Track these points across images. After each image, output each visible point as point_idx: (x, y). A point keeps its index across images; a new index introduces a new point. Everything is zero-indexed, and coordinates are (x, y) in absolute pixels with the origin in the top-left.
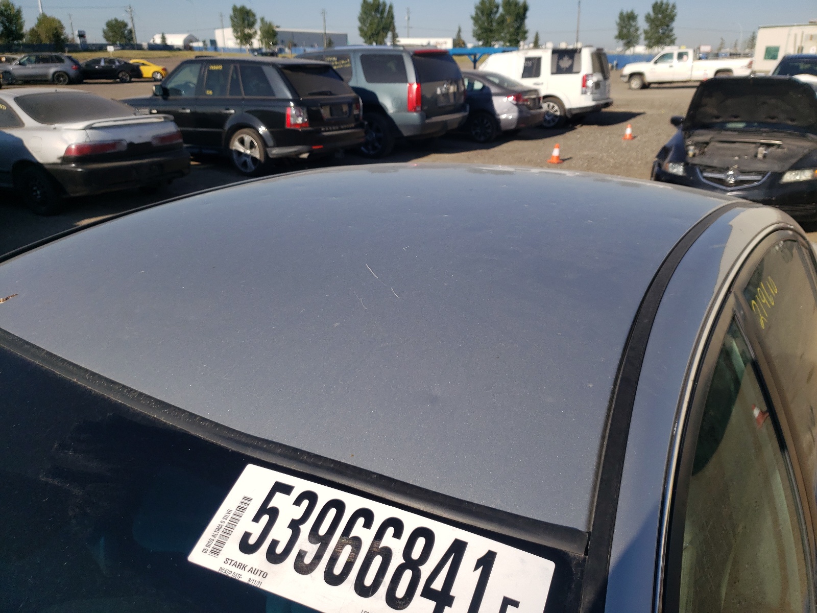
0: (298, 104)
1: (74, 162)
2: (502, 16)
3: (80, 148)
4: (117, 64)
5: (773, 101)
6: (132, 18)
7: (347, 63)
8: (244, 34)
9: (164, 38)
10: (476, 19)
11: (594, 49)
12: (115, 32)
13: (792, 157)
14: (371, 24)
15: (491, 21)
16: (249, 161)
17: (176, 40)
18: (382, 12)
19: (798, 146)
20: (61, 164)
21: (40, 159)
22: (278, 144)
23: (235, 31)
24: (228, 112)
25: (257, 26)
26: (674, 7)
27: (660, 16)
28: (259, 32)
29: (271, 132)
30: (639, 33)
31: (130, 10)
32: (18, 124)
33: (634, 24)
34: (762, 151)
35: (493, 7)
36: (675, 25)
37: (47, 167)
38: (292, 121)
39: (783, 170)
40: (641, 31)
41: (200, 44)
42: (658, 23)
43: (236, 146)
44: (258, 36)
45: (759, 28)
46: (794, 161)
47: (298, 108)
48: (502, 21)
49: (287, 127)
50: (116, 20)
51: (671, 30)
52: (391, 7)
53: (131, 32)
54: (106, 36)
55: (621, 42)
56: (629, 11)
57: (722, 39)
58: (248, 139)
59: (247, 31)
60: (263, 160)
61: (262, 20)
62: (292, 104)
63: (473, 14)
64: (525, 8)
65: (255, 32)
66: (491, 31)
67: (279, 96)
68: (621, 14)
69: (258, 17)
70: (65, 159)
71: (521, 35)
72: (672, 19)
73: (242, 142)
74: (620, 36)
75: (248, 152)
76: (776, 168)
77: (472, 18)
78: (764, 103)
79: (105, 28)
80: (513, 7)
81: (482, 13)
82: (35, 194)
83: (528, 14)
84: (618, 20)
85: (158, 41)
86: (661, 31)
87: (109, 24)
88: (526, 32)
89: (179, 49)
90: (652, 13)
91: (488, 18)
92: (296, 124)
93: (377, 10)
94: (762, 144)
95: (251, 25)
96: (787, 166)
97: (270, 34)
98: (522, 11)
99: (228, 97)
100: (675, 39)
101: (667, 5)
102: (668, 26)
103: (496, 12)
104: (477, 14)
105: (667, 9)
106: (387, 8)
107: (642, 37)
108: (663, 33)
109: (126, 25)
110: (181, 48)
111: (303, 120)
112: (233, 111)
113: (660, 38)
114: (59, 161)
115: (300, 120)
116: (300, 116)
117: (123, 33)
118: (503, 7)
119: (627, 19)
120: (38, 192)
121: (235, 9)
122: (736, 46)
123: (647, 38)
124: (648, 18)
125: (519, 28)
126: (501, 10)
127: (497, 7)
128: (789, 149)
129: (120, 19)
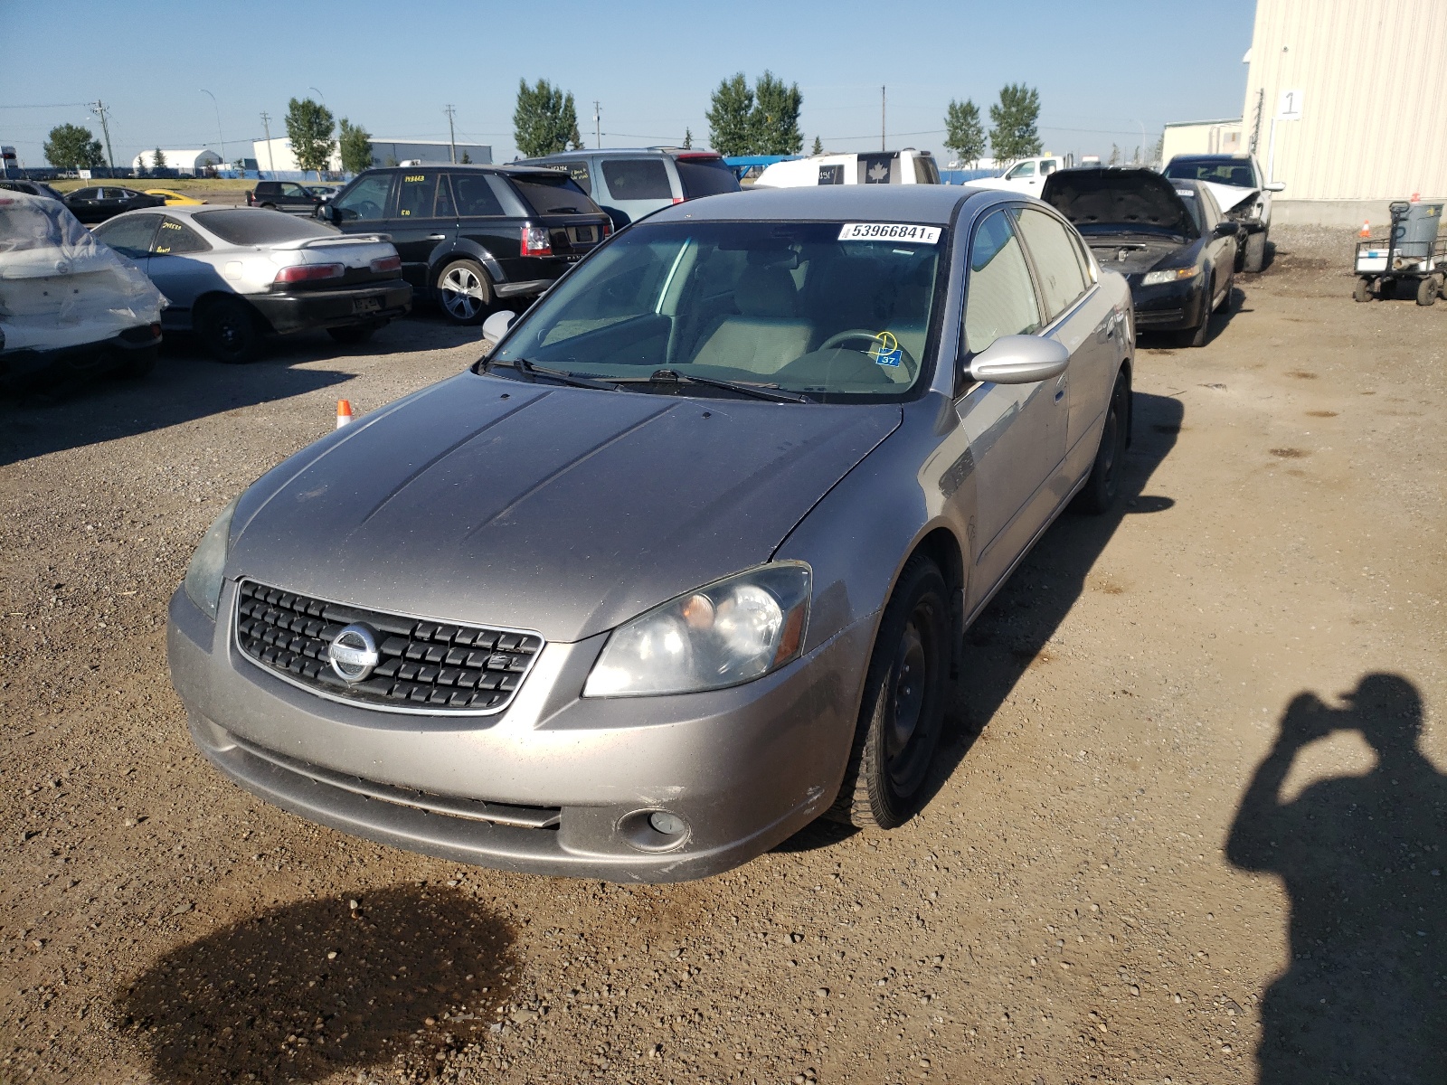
0: (538, 224)
1: (284, 290)
2: (758, 110)
3: (294, 273)
4: (126, 196)
5: (1130, 197)
6: (104, 122)
7: (583, 174)
8: (312, 148)
9: (159, 157)
10: (715, 119)
11: (917, 153)
12: (67, 147)
13: (1153, 258)
14: (536, 129)
15: (742, 122)
16: (467, 303)
17: (182, 160)
18: (555, 109)
19: (1161, 248)
20: (270, 293)
21: (239, 290)
22: (511, 279)
23: (296, 142)
24: (436, 237)
25: (336, 135)
26: (1034, 95)
27: (1014, 109)
28: (338, 144)
29: (499, 262)
30: (983, 136)
31: (100, 109)
32: (204, 246)
33: (973, 122)
34: (1122, 253)
35: (743, 98)
36: (1037, 123)
37: (247, 298)
38: (529, 246)
39: (1144, 271)
40: (986, 133)
41: (228, 167)
42: (1011, 121)
43: (448, 284)
44: (337, 153)
45: (1166, 126)
46: (1155, 262)
47: (538, 229)
48: (758, 122)
49: (522, 255)
50: (69, 127)
51: (1034, 132)
52: (570, 100)
53: (98, 147)
54: (49, 153)
55: (955, 152)
56: (965, 102)
57: (1115, 146)
58: (465, 274)
59: (317, 143)
60: (487, 301)
61: (344, 123)
62: (528, 224)
63: (711, 111)
64: (797, 100)
65: (333, 144)
66: (741, 138)
67: (510, 214)
68: (952, 107)
69: (336, 119)
70: (274, 287)
71: (791, 142)
72: (1033, 114)
73: (456, 278)
74: (953, 143)
75: (465, 291)
76: (1137, 270)
77: (709, 116)
78: (1121, 199)
79: (49, 141)
80: (776, 96)
81: (725, 107)
82: (224, 335)
83: (801, 108)
84: (948, 117)
85: (150, 163)
86: (1017, 134)
87: (55, 135)
88: (799, 138)
89: (187, 177)
90: (1001, 106)
91: (735, 117)
92: (533, 251)
93: (546, 106)
94: (1123, 248)
95: (324, 133)
96: (1149, 266)
97: (359, 149)
98: (790, 103)
99: (434, 218)
100: (1040, 146)
101: (1024, 92)
102: (1028, 125)
103: (749, 106)
104: (716, 110)
105: (1024, 99)
106: (563, 101)
107: (989, 142)
108: (1021, 137)
109: (88, 136)
110: (191, 173)
111: (544, 246)
112: (442, 237)
113: (1017, 143)
114: (267, 290)
115: (540, 246)
116: (540, 240)
117: (82, 149)
118: (759, 98)
119: (962, 116)
120: (230, 333)
121: (294, 106)
122: (1136, 157)
123: (995, 145)
124: (995, 113)
125: (786, 132)
126: (756, 102)
127: (750, 99)
128: (1151, 251)
129: (76, 124)
